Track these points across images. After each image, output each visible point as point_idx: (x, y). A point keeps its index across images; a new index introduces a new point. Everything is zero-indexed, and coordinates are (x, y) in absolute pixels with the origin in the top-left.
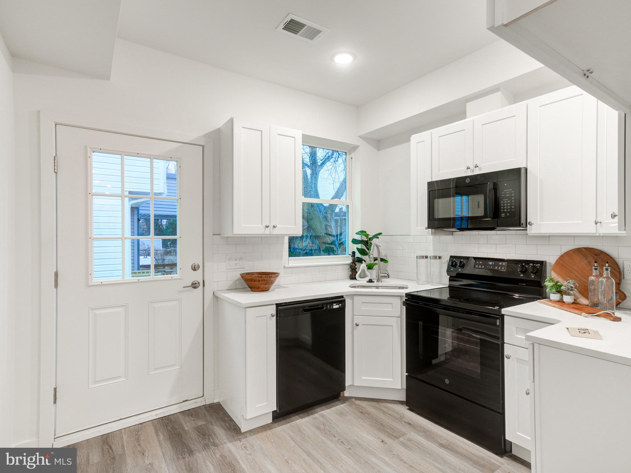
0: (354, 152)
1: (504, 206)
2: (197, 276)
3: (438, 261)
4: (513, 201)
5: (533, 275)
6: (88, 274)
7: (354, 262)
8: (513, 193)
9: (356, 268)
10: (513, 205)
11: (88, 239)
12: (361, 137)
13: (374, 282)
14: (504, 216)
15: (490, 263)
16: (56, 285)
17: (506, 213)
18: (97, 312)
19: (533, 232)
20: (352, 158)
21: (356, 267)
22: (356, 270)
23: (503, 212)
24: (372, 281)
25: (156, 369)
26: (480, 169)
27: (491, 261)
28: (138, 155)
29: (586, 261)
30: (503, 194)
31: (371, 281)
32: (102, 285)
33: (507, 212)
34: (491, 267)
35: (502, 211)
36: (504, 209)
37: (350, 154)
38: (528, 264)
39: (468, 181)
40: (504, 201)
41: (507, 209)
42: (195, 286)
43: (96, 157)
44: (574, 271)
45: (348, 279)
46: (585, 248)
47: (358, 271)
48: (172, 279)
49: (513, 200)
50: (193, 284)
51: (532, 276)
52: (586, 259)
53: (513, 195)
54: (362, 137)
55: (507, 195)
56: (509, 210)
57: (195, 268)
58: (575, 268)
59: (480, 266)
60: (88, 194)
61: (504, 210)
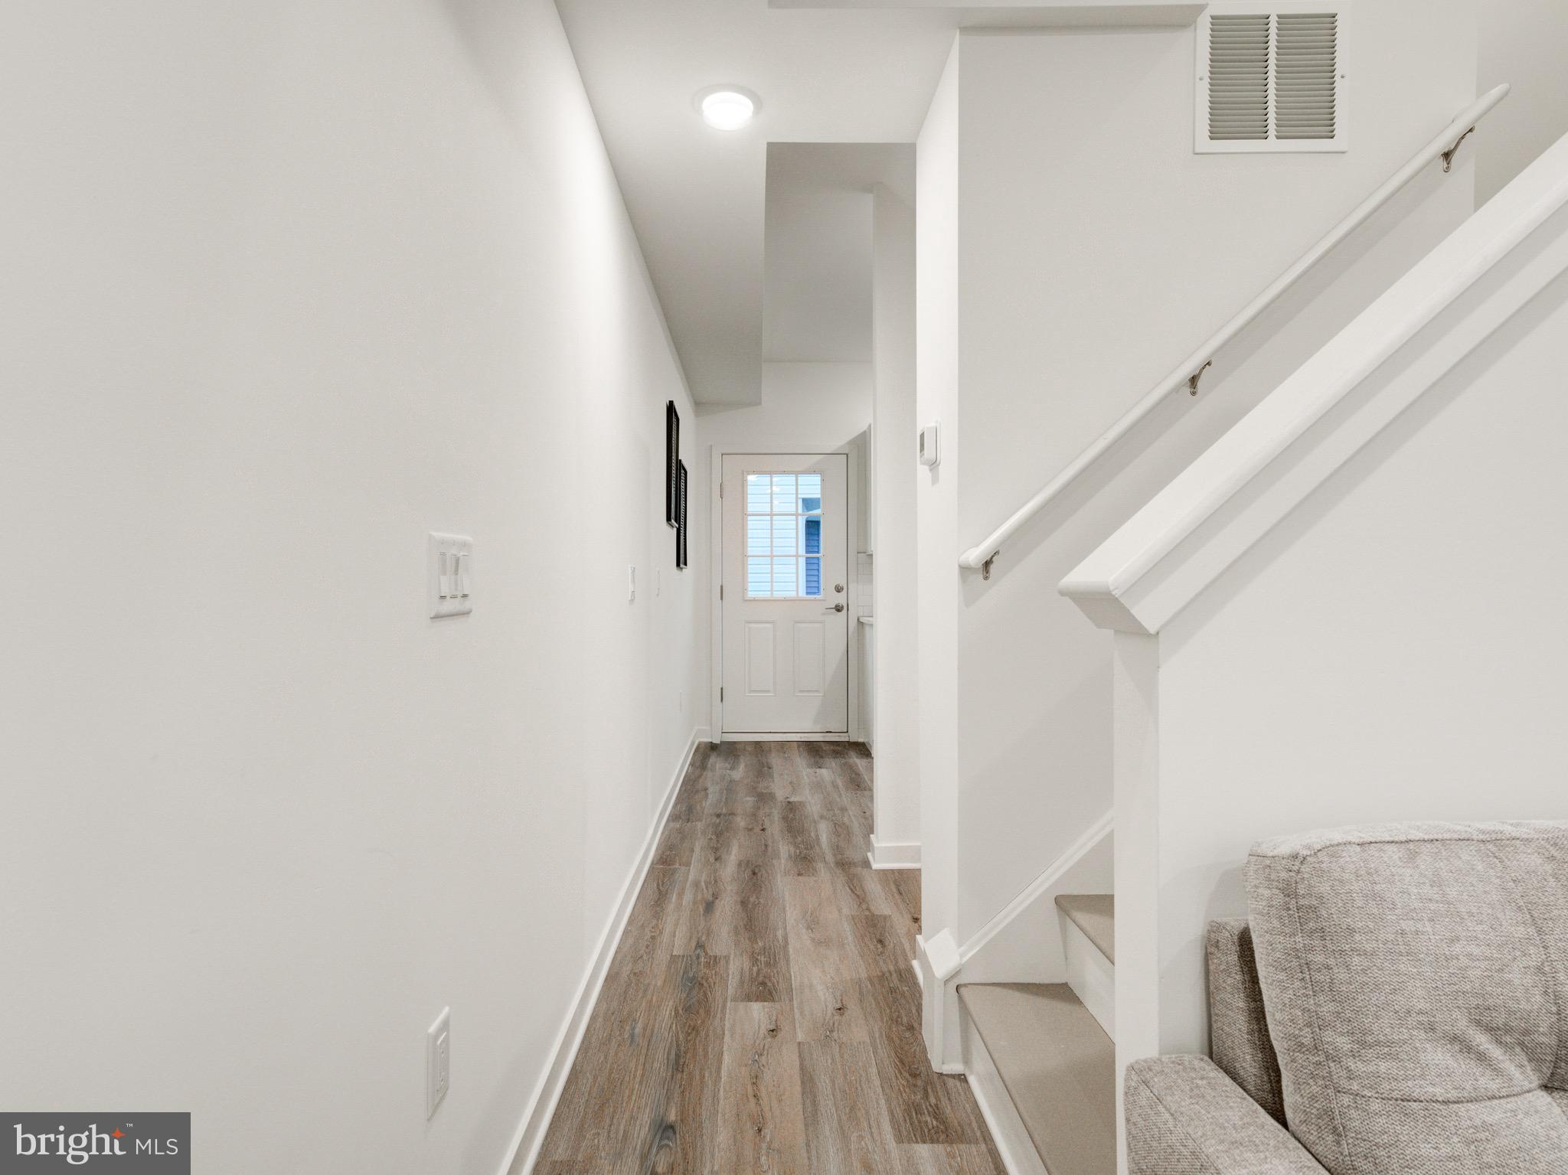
2: (840, 599)
6: (744, 590)
11: (744, 556)
16: (722, 598)
18: (753, 625)
25: (801, 691)
28: (784, 472)
32: (754, 600)
42: (838, 609)
43: (751, 478)
48: (815, 600)
50: (836, 606)
57: (839, 589)
60: (744, 515)
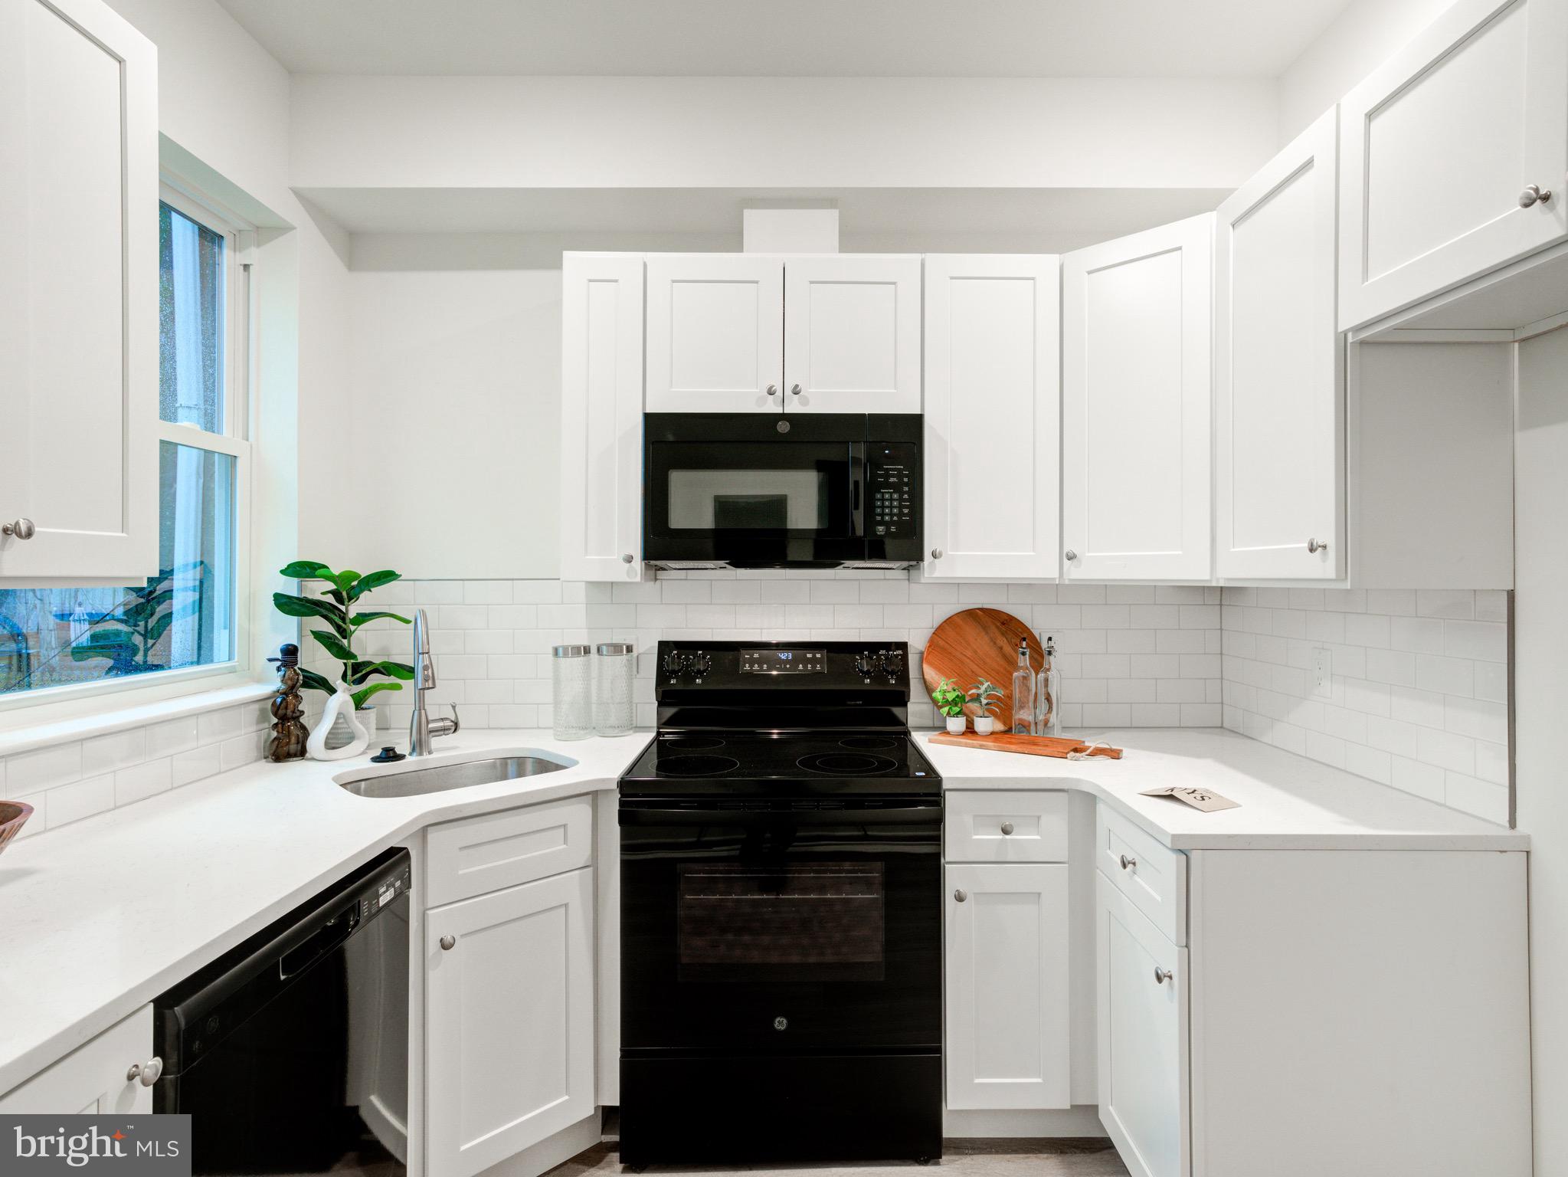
0: (259, 246)
1: (883, 506)
3: (622, 659)
4: (906, 496)
5: (892, 678)
7: (290, 691)
8: (905, 475)
9: (302, 713)
10: (906, 507)
12: (298, 193)
13: (401, 757)
14: (883, 533)
15: (784, 655)
17: (887, 525)
19: (937, 574)
20: (246, 267)
21: (301, 708)
22: (302, 720)
23: (882, 523)
24: (395, 752)
26: (805, 402)
27: (786, 652)
29: (986, 638)
30: (881, 476)
31: (389, 755)
33: (892, 523)
34: (788, 665)
35: (879, 518)
36: (883, 515)
37: (240, 251)
38: (876, 653)
39: (783, 427)
40: (883, 493)
41: (891, 515)
44: (968, 661)
45: (257, 760)
46: (981, 609)
47: (317, 723)
49: (906, 493)
51: (891, 681)
52: (987, 633)
53: (906, 480)
54: (307, 200)
55: (892, 480)
56: (895, 518)
58: (969, 653)
59: (756, 665)
61: (882, 518)
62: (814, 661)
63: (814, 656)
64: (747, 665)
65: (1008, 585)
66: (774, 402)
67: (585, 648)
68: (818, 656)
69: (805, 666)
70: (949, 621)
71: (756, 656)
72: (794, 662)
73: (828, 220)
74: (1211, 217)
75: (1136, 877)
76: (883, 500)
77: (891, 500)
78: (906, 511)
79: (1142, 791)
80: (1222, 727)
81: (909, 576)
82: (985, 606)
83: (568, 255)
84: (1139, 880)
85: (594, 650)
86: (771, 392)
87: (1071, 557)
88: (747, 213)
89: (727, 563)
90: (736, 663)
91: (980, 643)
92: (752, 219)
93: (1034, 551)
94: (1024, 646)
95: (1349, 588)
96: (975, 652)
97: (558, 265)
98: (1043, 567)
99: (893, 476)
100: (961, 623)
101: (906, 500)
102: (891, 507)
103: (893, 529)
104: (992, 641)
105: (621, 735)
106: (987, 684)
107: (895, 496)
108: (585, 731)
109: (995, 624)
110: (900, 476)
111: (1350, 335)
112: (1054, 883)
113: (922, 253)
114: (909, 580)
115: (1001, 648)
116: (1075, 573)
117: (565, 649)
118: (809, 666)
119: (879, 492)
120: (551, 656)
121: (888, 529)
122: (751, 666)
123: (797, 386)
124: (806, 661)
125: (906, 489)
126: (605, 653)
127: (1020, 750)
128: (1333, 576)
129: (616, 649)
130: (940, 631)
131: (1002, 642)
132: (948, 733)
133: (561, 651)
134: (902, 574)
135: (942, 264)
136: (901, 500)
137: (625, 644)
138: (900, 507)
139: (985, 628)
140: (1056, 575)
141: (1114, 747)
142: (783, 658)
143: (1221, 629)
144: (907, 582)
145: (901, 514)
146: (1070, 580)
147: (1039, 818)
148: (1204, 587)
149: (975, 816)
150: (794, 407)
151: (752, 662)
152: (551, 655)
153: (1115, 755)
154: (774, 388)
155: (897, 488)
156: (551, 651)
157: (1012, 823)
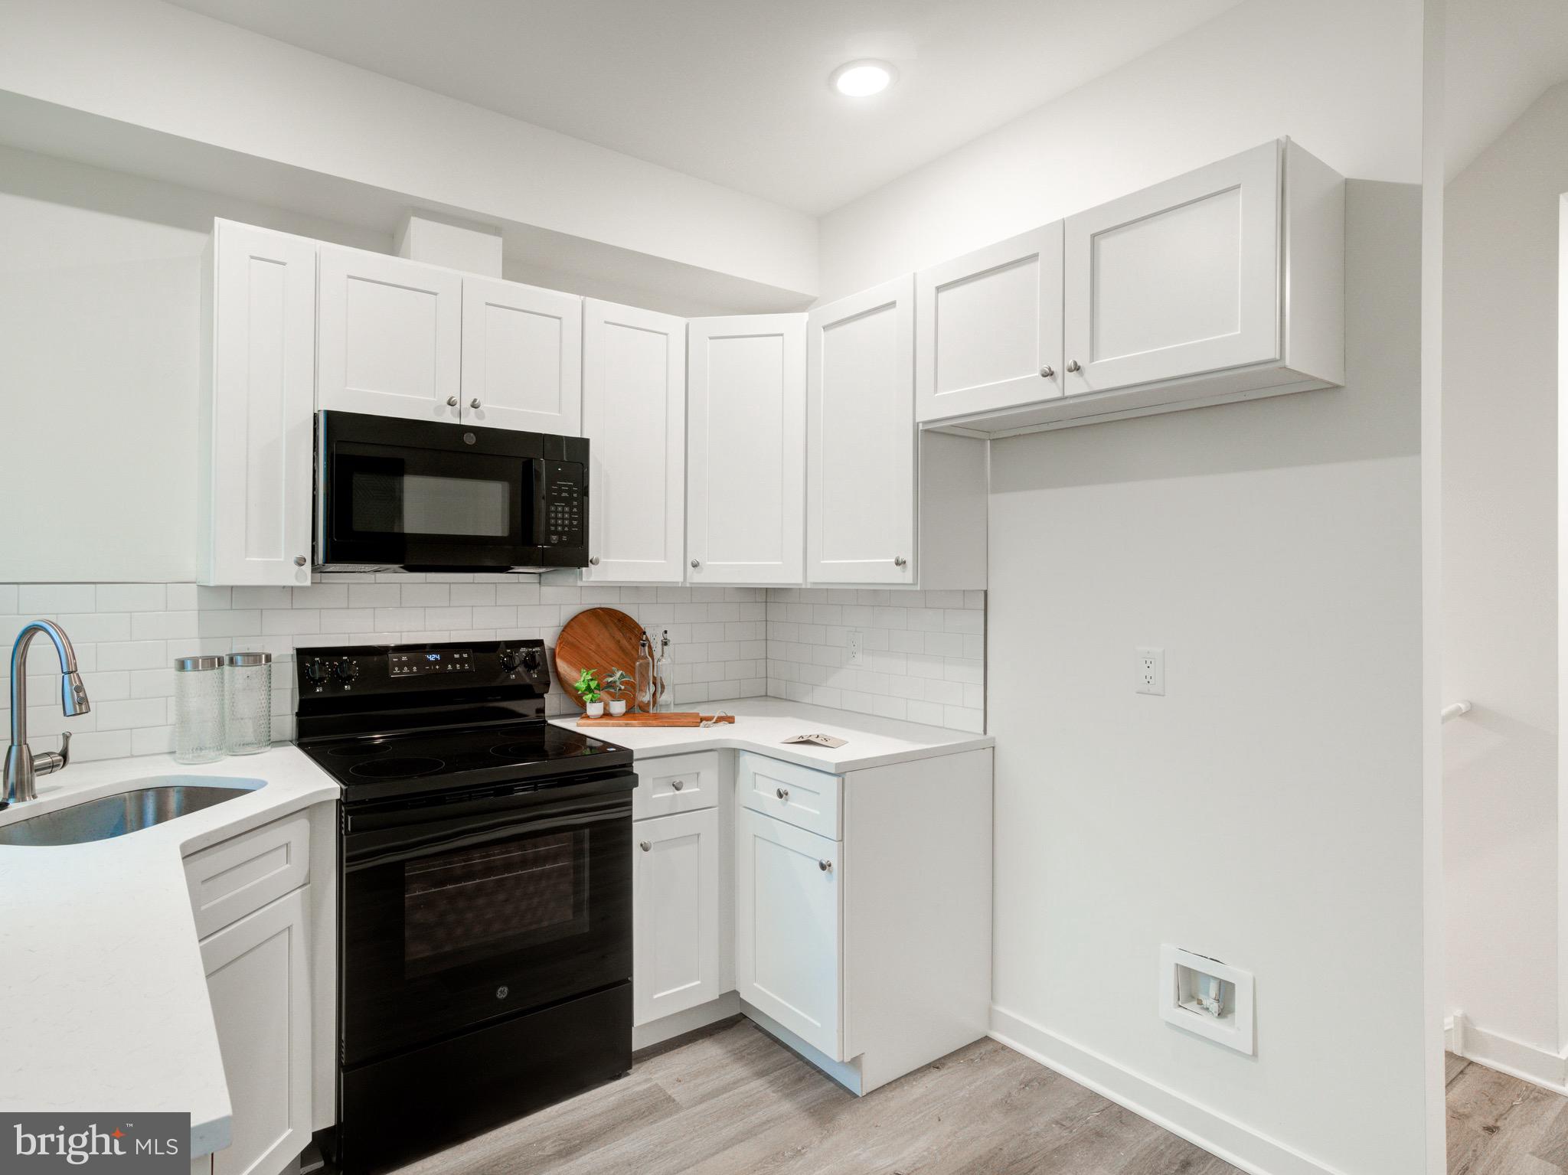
1: (556, 518)
3: (260, 671)
4: (575, 510)
5: (534, 673)
8: (575, 492)
10: (575, 519)
14: (556, 541)
15: (432, 658)
17: (560, 534)
23: (556, 533)
26: (481, 416)
27: (430, 653)
29: (606, 634)
30: (555, 491)
33: (564, 533)
34: (437, 667)
35: (553, 528)
36: (556, 526)
40: (557, 506)
41: (563, 526)
49: (575, 507)
51: (533, 675)
52: (608, 631)
55: (564, 494)
56: (566, 529)
59: (406, 668)
61: (556, 528)
62: (462, 661)
63: (461, 656)
64: (396, 669)
65: (620, 587)
66: (452, 413)
67: (219, 659)
68: (465, 656)
69: (454, 667)
70: (575, 619)
71: (404, 658)
72: (441, 662)
73: (493, 246)
74: (805, 316)
75: (789, 803)
76: (556, 512)
77: (563, 512)
78: (575, 523)
79: (783, 740)
80: (766, 696)
81: (540, 580)
82: (603, 606)
83: (218, 221)
84: (793, 804)
85: (226, 660)
86: (451, 403)
87: (695, 565)
88: (413, 220)
89: (401, 567)
90: (385, 668)
91: (603, 637)
92: (418, 228)
93: (665, 560)
94: (644, 639)
95: (919, 589)
96: (598, 646)
97: (207, 228)
98: (670, 572)
99: (565, 491)
100: (586, 621)
101: (575, 513)
102: (563, 519)
103: (564, 538)
104: (611, 636)
105: (257, 751)
106: (620, 672)
107: (567, 509)
108: (220, 752)
109: (612, 621)
110: (570, 492)
111: (921, 425)
112: (708, 824)
113: (580, 295)
114: (540, 583)
115: (619, 642)
116: (697, 578)
117: (195, 661)
118: (458, 666)
119: (553, 505)
120: (172, 672)
121: (560, 538)
122: (401, 669)
123: (475, 400)
124: (454, 662)
125: (575, 503)
126: (240, 663)
127: (660, 724)
128: (911, 581)
129: (253, 658)
130: (568, 628)
131: (619, 635)
132: (588, 717)
133: (189, 664)
134: (534, 579)
135: (601, 309)
136: (571, 513)
137: (263, 653)
138: (571, 519)
139: (605, 625)
140: (680, 579)
141: (729, 715)
142: (432, 659)
143: (766, 621)
144: (538, 585)
145: (571, 525)
146: (691, 583)
147: (698, 774)
148: (755, 588)
149: (654, 779)
150: (470, 420)
151: (401, 665)
152: (173, 670)
153: (730, 720)
154: (453, 399)
155: (568, 502)
156: (172, 664)
157: (681, 780)
